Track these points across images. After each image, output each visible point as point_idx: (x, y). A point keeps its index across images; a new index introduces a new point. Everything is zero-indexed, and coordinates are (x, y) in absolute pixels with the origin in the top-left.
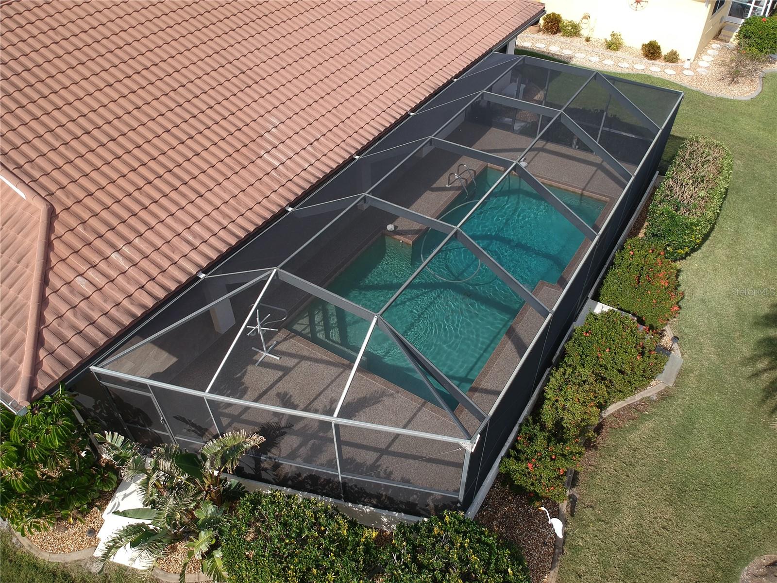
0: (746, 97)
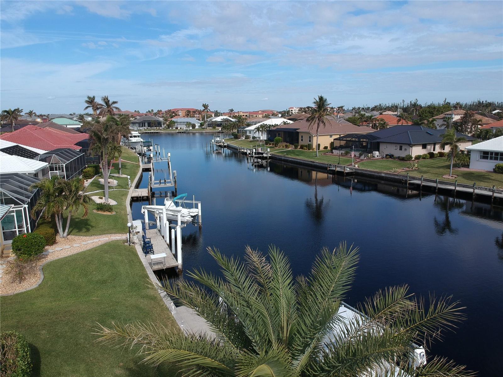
0: (35, 286)
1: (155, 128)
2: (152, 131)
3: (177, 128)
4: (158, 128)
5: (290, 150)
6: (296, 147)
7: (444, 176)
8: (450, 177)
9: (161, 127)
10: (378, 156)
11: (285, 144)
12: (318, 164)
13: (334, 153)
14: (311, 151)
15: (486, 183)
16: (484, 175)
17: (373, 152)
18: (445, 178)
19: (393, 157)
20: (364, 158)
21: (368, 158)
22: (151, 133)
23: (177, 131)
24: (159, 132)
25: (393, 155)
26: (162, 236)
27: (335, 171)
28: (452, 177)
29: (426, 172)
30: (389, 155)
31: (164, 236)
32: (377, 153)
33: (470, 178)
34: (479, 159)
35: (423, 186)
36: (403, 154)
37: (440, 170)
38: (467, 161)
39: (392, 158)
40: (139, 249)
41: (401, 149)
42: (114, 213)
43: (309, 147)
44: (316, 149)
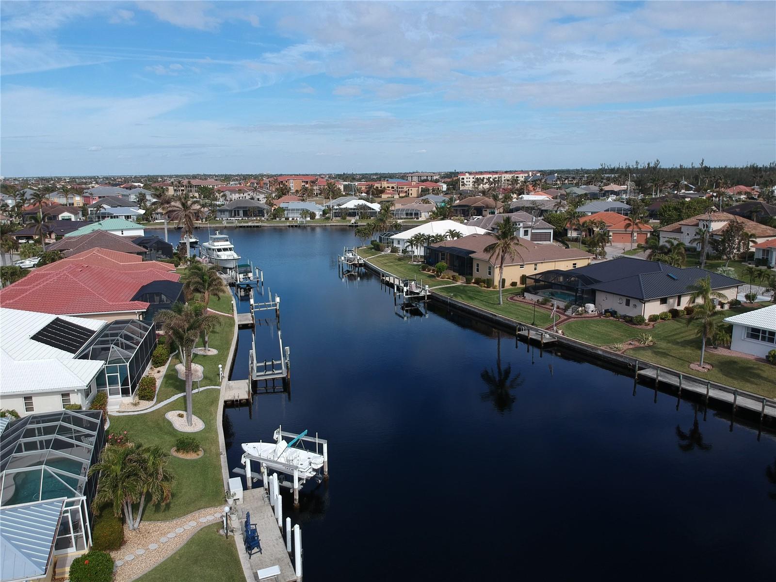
1: (255, 218)
2: (250, 224)
3: (287, 219)
4: (258, 218)
5: (459, 286)
6: (468, 281)
7: (692, 366)
8: (700, 369)
9: (264, 217)
10: (592, 311)
11: (452, 273)
12: (501, 320)
13: (527, 298)
14: (491, 289)
15: (754, 386)
16: (751, 368)
17: (586, 304)
18: (693, 370)
19: (616, 314)
20: (572, 314)
21: (577, 313)
22: (248, 226)
23: (288, 224)
24: (261, 226)
25: (616, 312)
26: (272, 506)
27: (527, 337)
28: (703, 368)
29: (665, 353)
30: (610, 312)
31: (274, 506)
32: (591, 307)
33: (731, 373)
34: (746, 337)
35: (660, 382)
36: (631, 312)
37: (687, 351)
38: (727, 341)
39: (614, 317)
40: (240, 546)
41: (628, 304)
42: (201, 453)
43: (489, 283)
44: (499, 287)
